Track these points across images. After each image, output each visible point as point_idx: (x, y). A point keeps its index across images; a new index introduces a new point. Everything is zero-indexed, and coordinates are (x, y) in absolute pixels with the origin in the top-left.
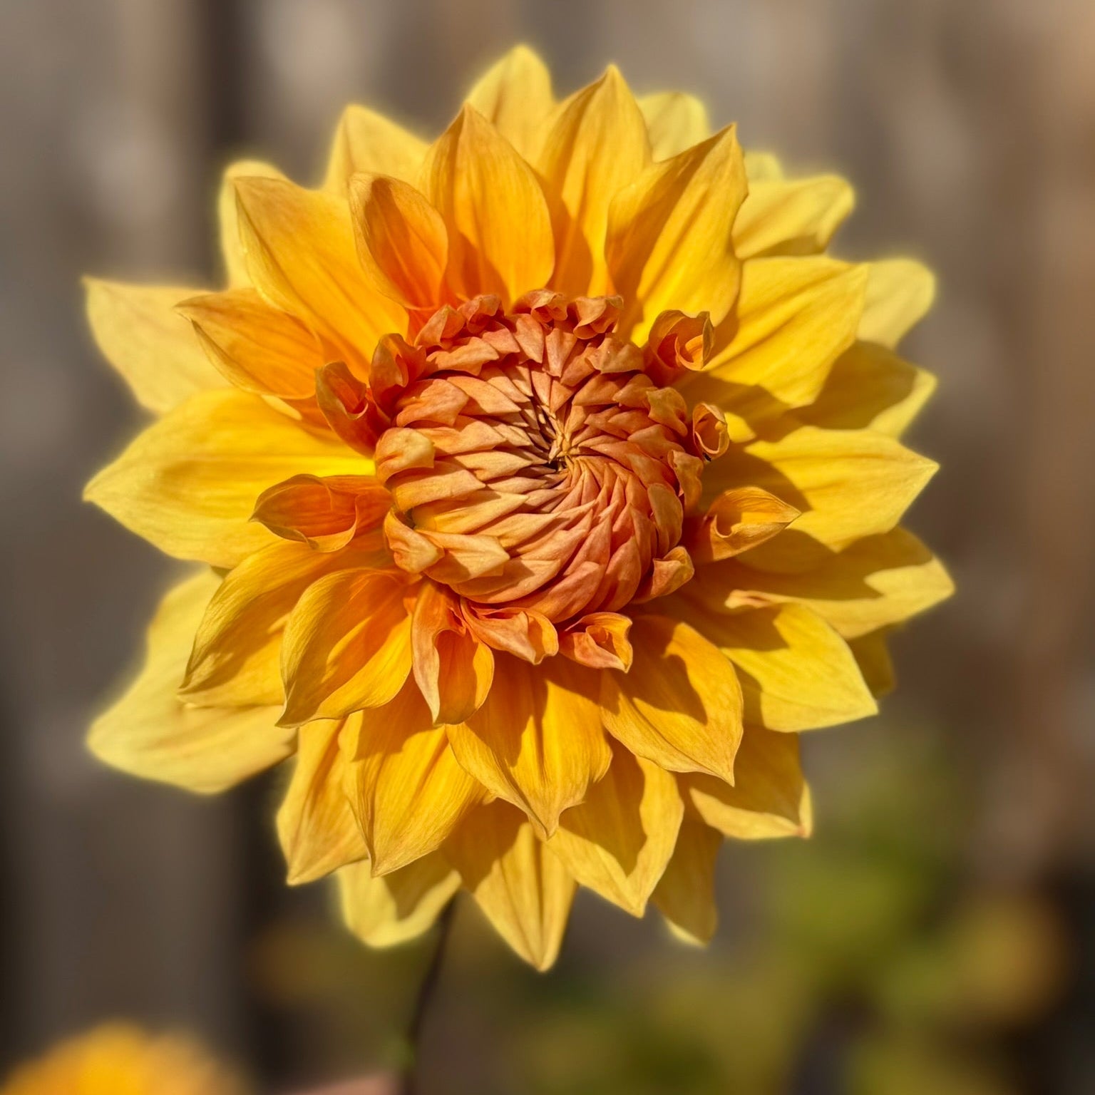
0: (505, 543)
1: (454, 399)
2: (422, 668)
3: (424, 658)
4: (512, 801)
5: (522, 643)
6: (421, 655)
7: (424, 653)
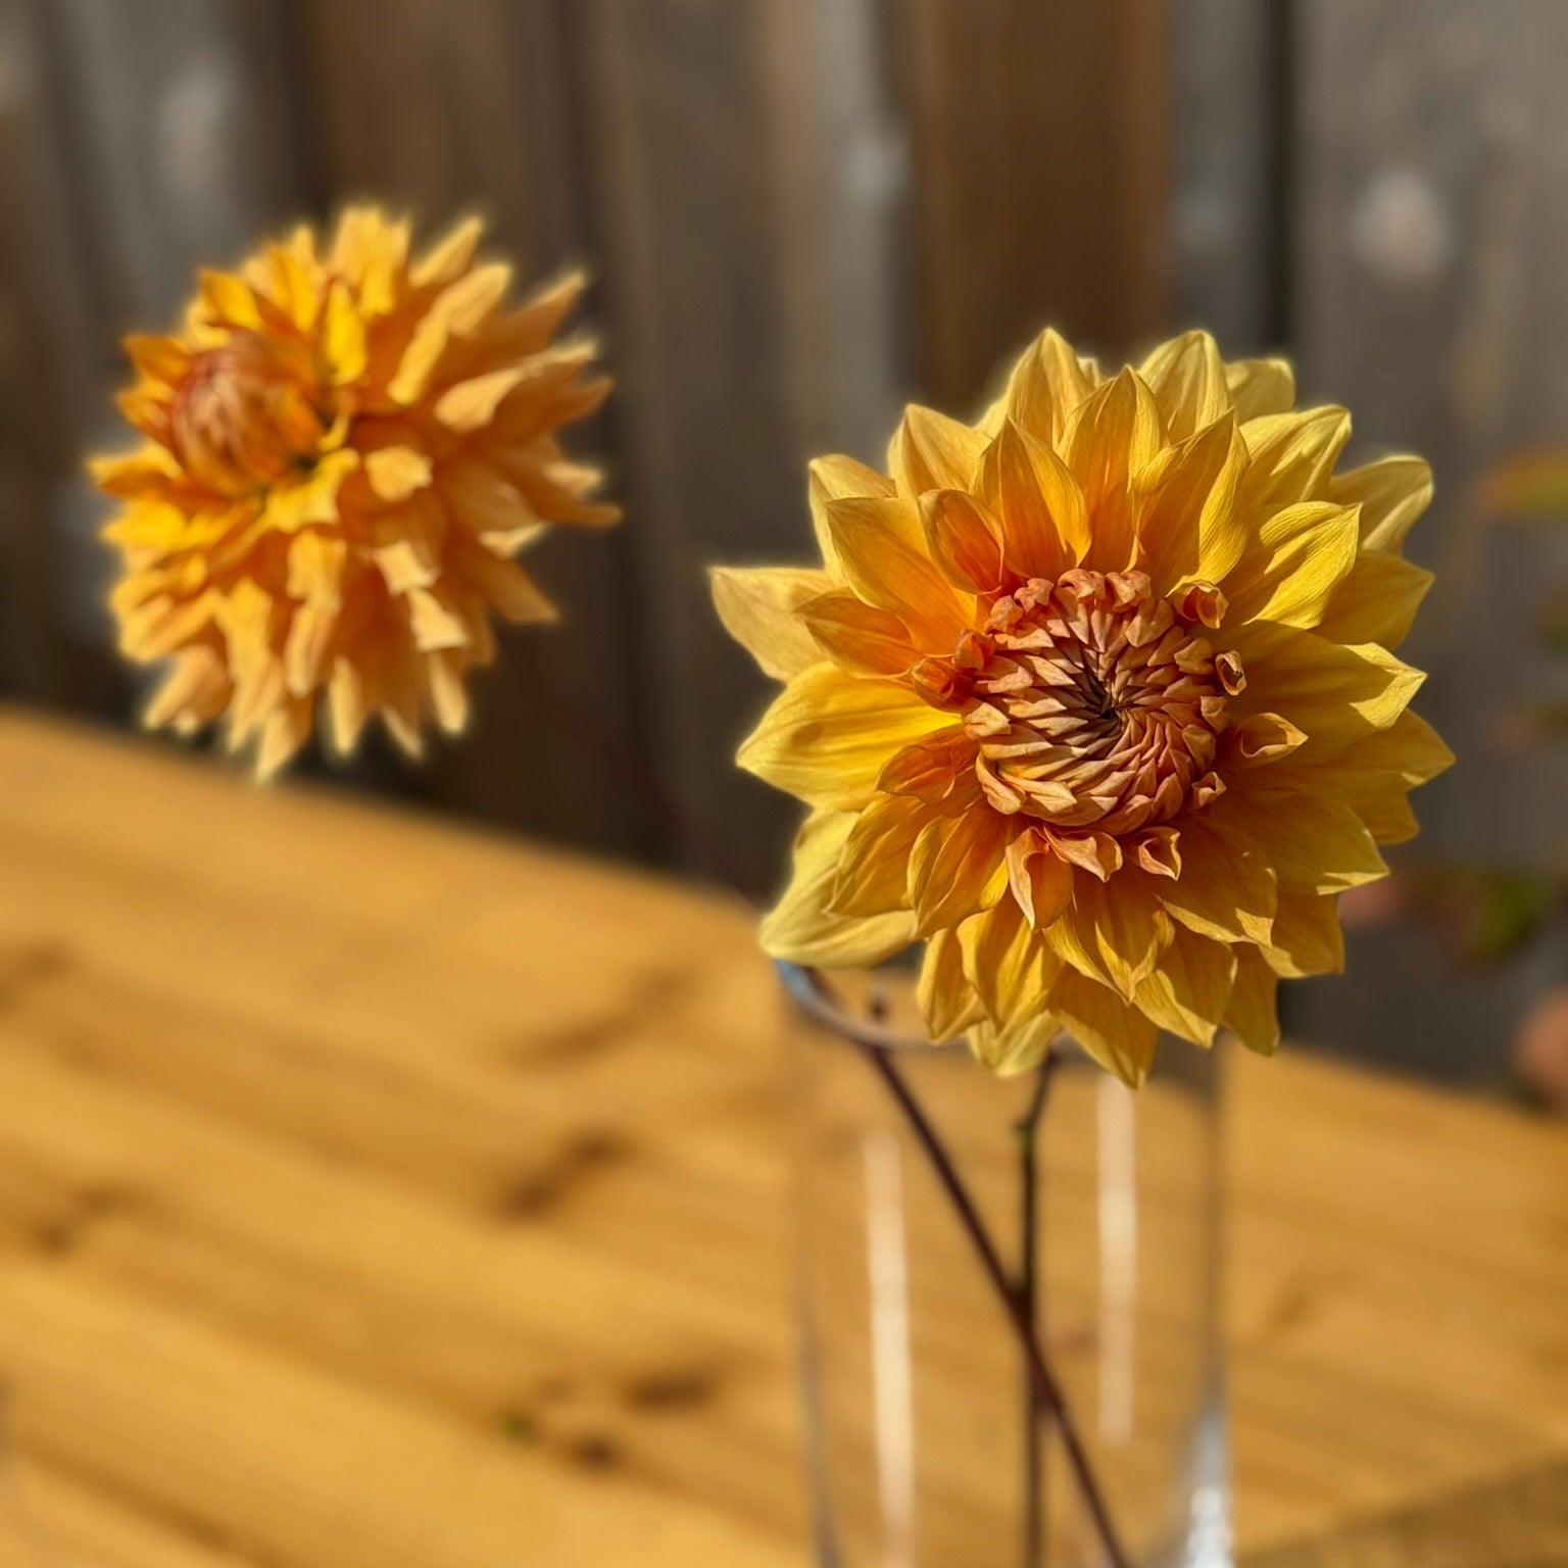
0: (1072, 784)
1: (1022, 681)
2: (1018, 885)
3: (1019, 878)
4: (1097, 979)
5: (1093, 863)
6: (1016, 875)
7: (1019, 873)
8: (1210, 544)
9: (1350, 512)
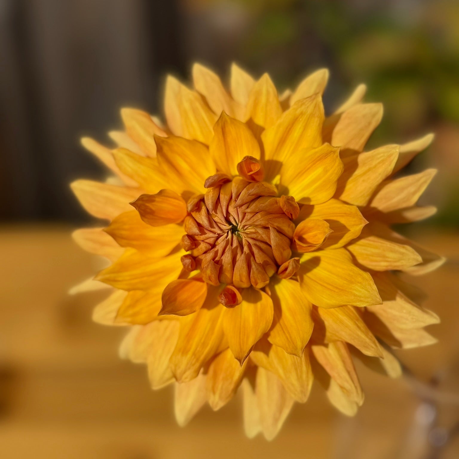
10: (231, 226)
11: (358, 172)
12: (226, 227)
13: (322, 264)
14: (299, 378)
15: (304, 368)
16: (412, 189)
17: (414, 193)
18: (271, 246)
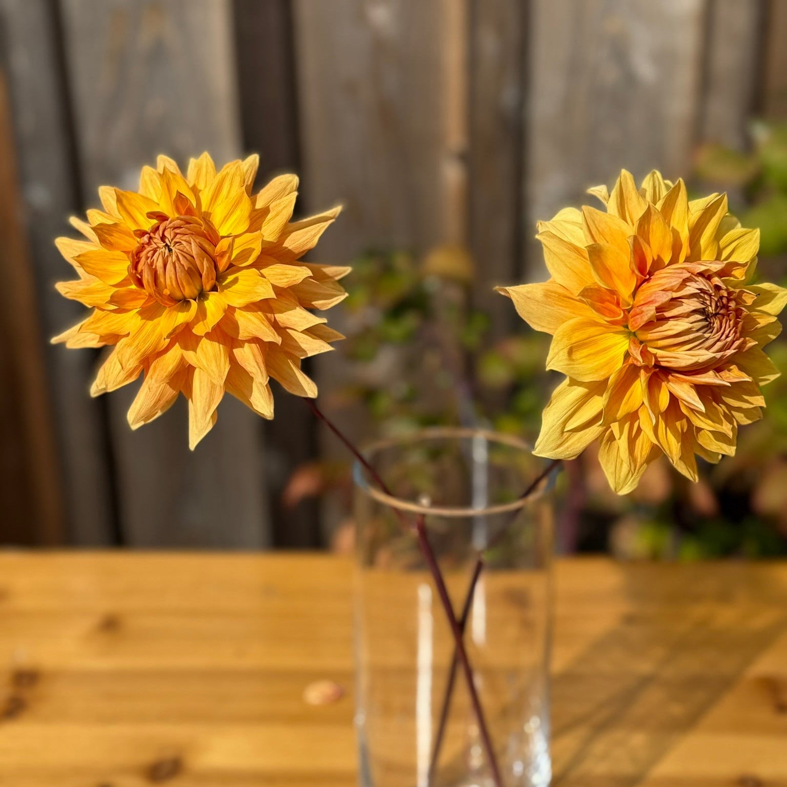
8: (705, 250)
9: (755, 231)
10: (165, 244)
11: (269, 216)
12: (162, 244)
13: (240, 282)
14: (218, 366)
15: (223, 359)
16: (313, 233)
17: (315, 236)
18: (193, 257)
